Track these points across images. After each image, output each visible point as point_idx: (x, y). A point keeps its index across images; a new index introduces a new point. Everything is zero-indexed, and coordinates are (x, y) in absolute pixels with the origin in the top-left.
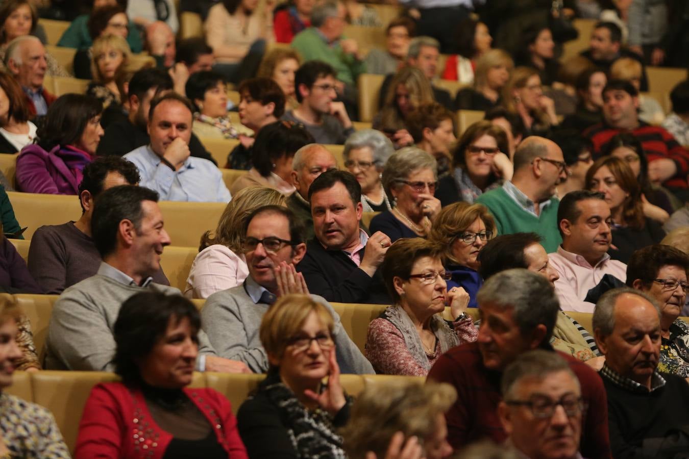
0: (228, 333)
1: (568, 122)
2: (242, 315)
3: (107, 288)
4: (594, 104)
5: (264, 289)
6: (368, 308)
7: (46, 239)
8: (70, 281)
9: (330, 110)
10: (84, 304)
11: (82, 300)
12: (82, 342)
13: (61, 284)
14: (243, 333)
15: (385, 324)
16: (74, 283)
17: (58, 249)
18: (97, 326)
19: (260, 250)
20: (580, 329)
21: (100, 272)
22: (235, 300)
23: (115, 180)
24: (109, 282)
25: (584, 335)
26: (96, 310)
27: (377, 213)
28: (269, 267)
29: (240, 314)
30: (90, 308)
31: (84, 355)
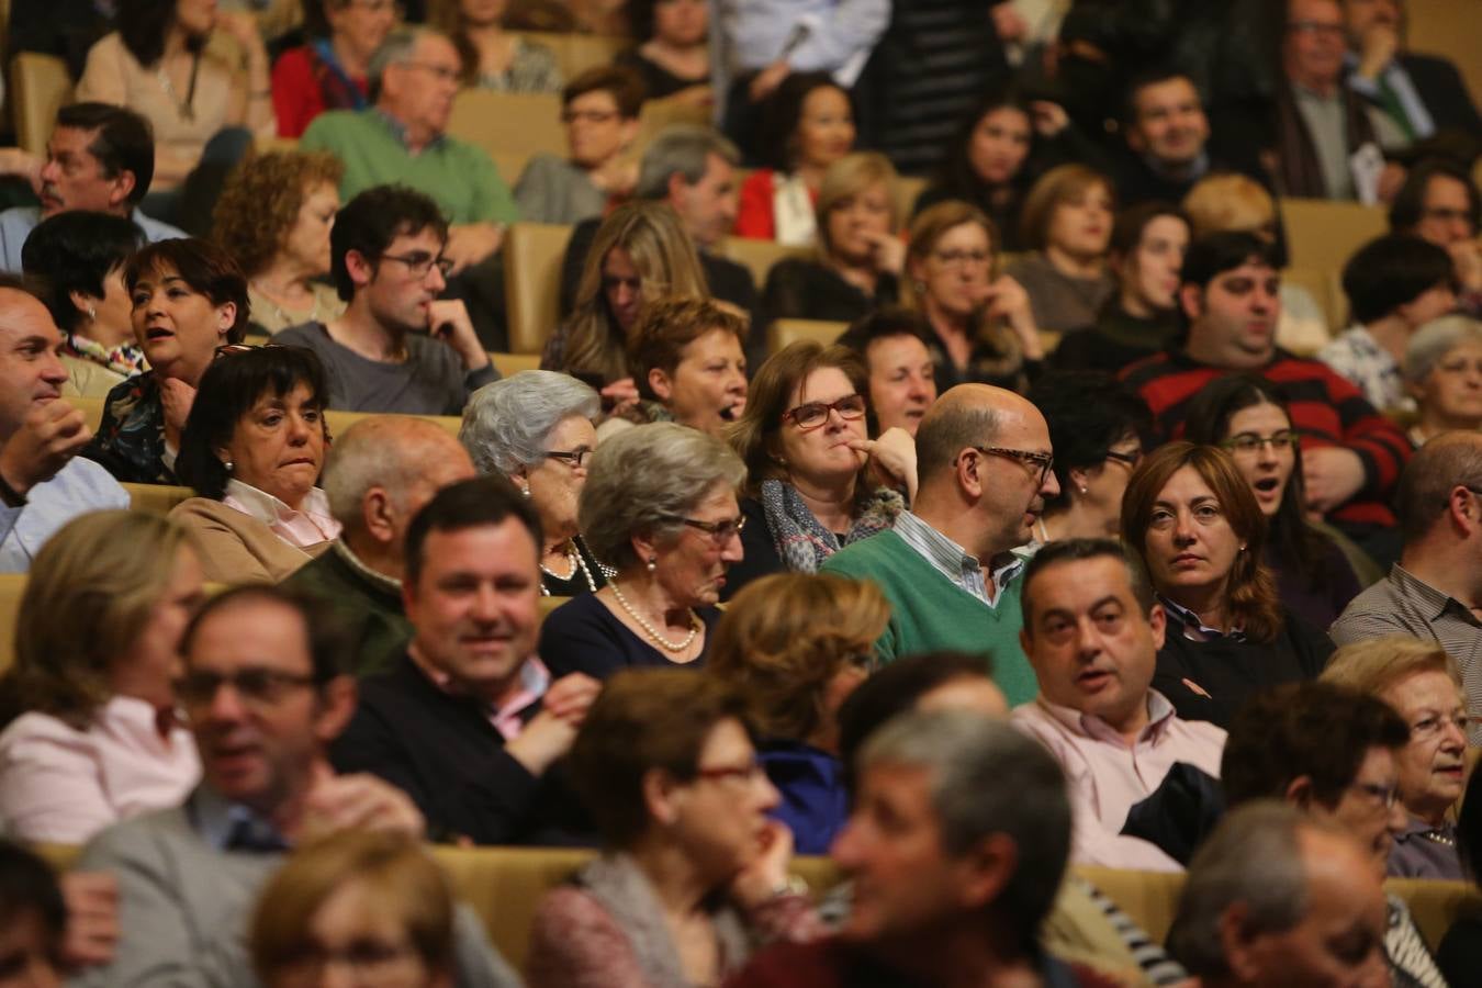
1: (1074, 348)
4: (1144, 301)
5: (240, 813)
6: (532, 860)
9: (428, 319)
15: (579, 906)
20: (1111, 911)
22: (162, 845)
25: (1122, 929)
27: (559, 601)
29: (174, 880)
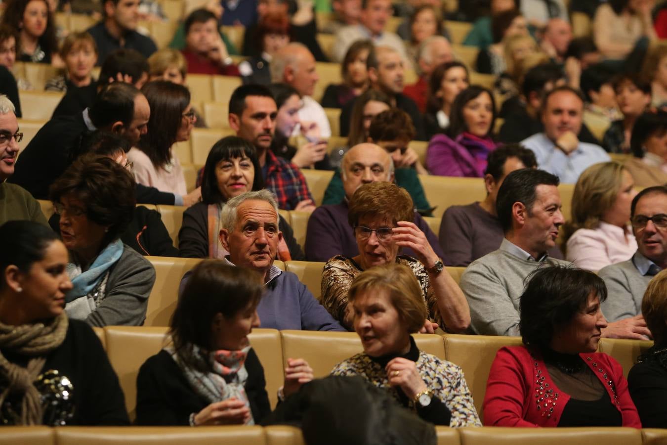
0: (617, 303)
2: (631, 287)
3: (508, 262)
5: (651, 263)
7: (455, 217)
8: (476, 255)
10: (488, 276)
11: (486, 273)
12: (486, 310)
13: (467, 258)
14: (632, 302)
16: (479, 257)
17: (465, 227)
18: (498, 295)
19: (651, 226)
21: (502, 248)
22: (624, 273)
23: (514, 165)
24: (510, 257)
26: (498, 282)
28: (659, 242)
29: (629, 285)
30: (493, 280)
31: (488, 321)
